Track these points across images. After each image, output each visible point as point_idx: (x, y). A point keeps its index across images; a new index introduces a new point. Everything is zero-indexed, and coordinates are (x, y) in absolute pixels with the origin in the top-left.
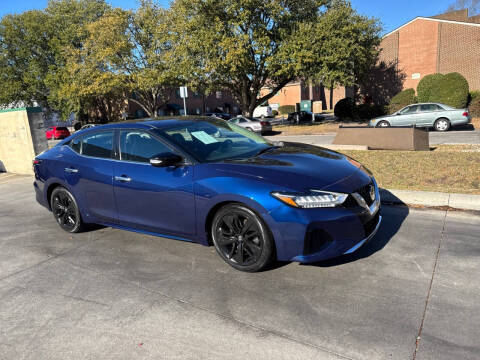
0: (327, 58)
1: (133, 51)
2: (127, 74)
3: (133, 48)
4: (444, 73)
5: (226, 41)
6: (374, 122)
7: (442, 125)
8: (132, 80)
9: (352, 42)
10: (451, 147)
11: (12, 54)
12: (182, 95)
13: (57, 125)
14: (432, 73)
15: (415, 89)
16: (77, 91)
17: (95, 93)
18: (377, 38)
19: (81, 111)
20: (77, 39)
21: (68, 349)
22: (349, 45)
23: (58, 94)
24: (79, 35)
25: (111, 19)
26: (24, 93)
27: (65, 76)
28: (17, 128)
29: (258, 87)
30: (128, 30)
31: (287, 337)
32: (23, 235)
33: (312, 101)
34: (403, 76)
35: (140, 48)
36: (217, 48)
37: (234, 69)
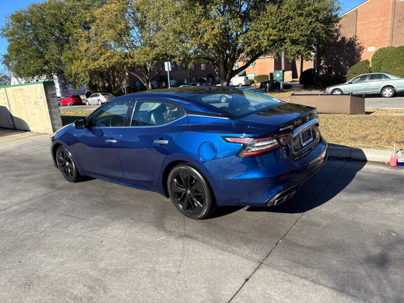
0: (289, 35)
1: (131, 32)
2: (126, 51)
3: (131, 29)
4: (396, 46)
5: (204, 23)
6: (330, 90)
7: (388, 92)
8: (130, 56)
9: (313, 20)
10: (386, 111)
11: (36, 36)
12: (166, 69)
13: (72, 93)
14: (386, 46)
15: (370, 60)
16: (87, 66)
17: (101, 67)
18: (336, 16)
19: (90, 82)
20: (86, 23)
21: (56, 243)
22: (310, 23)
23: (72, 68)
24: (88, 19)
25: (113, 5)
26: (46, 67)
27: (77, 54)
28: (37, 98)
29: (234, 60)
30: (127, 14)
31: (195, 238)
32: (37, 175)
33: (283, 71)
34: (361, 49)
35: (137, 29)
36: (197, 29)
37: (211, 46)
